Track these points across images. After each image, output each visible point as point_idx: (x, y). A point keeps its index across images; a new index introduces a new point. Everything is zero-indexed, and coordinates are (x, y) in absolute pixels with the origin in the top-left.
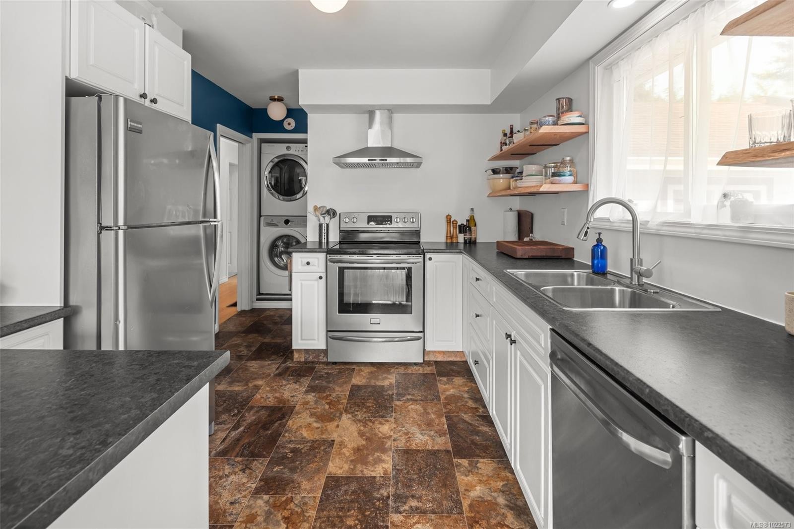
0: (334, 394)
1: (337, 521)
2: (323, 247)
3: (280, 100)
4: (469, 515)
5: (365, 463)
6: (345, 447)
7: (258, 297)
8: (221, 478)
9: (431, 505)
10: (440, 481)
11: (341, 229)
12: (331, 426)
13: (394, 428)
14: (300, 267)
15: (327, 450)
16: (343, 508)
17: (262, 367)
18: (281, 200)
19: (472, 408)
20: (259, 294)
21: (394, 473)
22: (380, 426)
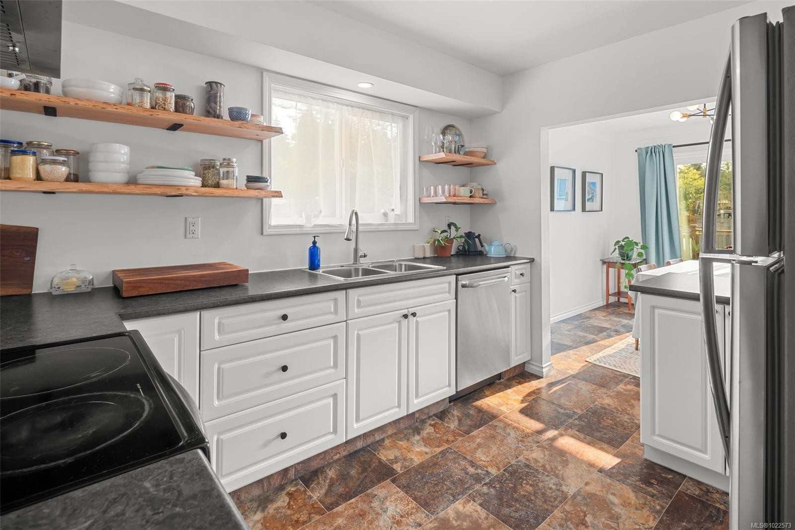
1: (539, 496)
5: (475, 524)
9: (461, 462)
16: (528, 501)
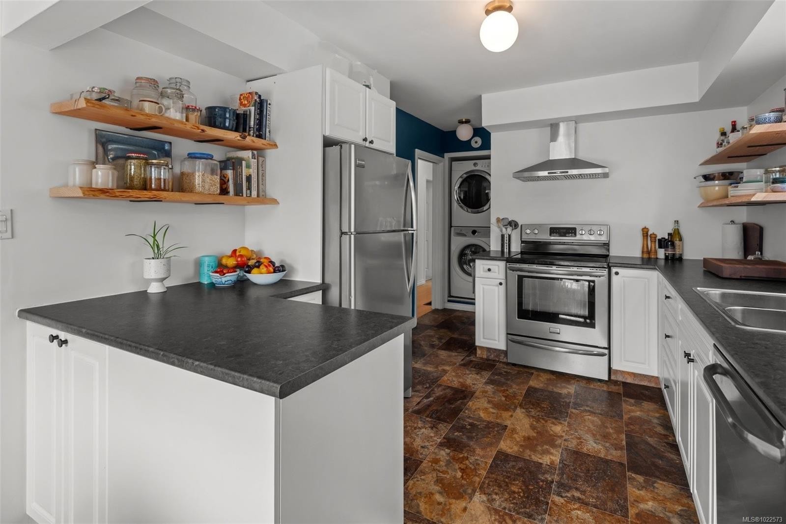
0: (511, 390)
1: (503, 484)
2: (505, 256)
3: (467, 122)
4: (634, 521)
5: (533, 449)
6: (517, 433)
7: (449, 298)
8: (415, 428)
9: (594, 500)
10: (607, 485)
11: (522, 240)
12: (505, 414)
13: (567, 430)
14: (482, 273)
15: (500, 431)
16: (509, 477)
17: (450, 356)
18: (469, 212)
19: (661, 434)
20: (450, 296)
21: (561, 465)
22: (552, 425)
